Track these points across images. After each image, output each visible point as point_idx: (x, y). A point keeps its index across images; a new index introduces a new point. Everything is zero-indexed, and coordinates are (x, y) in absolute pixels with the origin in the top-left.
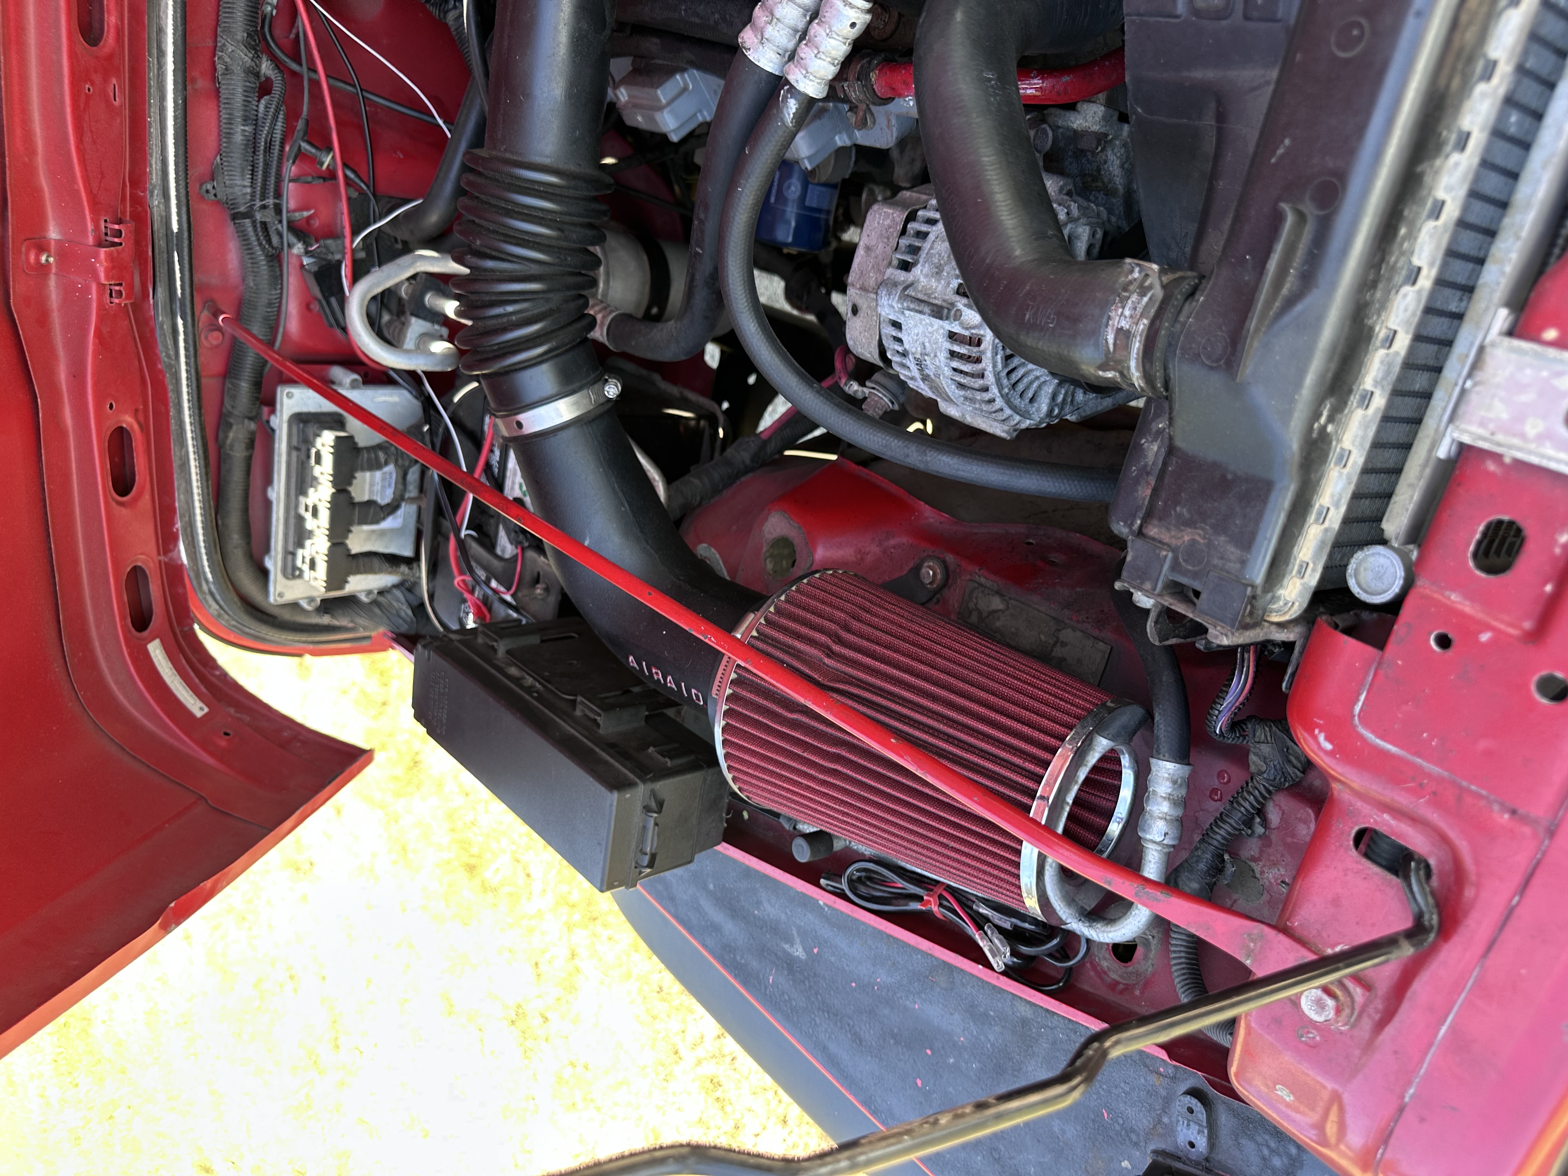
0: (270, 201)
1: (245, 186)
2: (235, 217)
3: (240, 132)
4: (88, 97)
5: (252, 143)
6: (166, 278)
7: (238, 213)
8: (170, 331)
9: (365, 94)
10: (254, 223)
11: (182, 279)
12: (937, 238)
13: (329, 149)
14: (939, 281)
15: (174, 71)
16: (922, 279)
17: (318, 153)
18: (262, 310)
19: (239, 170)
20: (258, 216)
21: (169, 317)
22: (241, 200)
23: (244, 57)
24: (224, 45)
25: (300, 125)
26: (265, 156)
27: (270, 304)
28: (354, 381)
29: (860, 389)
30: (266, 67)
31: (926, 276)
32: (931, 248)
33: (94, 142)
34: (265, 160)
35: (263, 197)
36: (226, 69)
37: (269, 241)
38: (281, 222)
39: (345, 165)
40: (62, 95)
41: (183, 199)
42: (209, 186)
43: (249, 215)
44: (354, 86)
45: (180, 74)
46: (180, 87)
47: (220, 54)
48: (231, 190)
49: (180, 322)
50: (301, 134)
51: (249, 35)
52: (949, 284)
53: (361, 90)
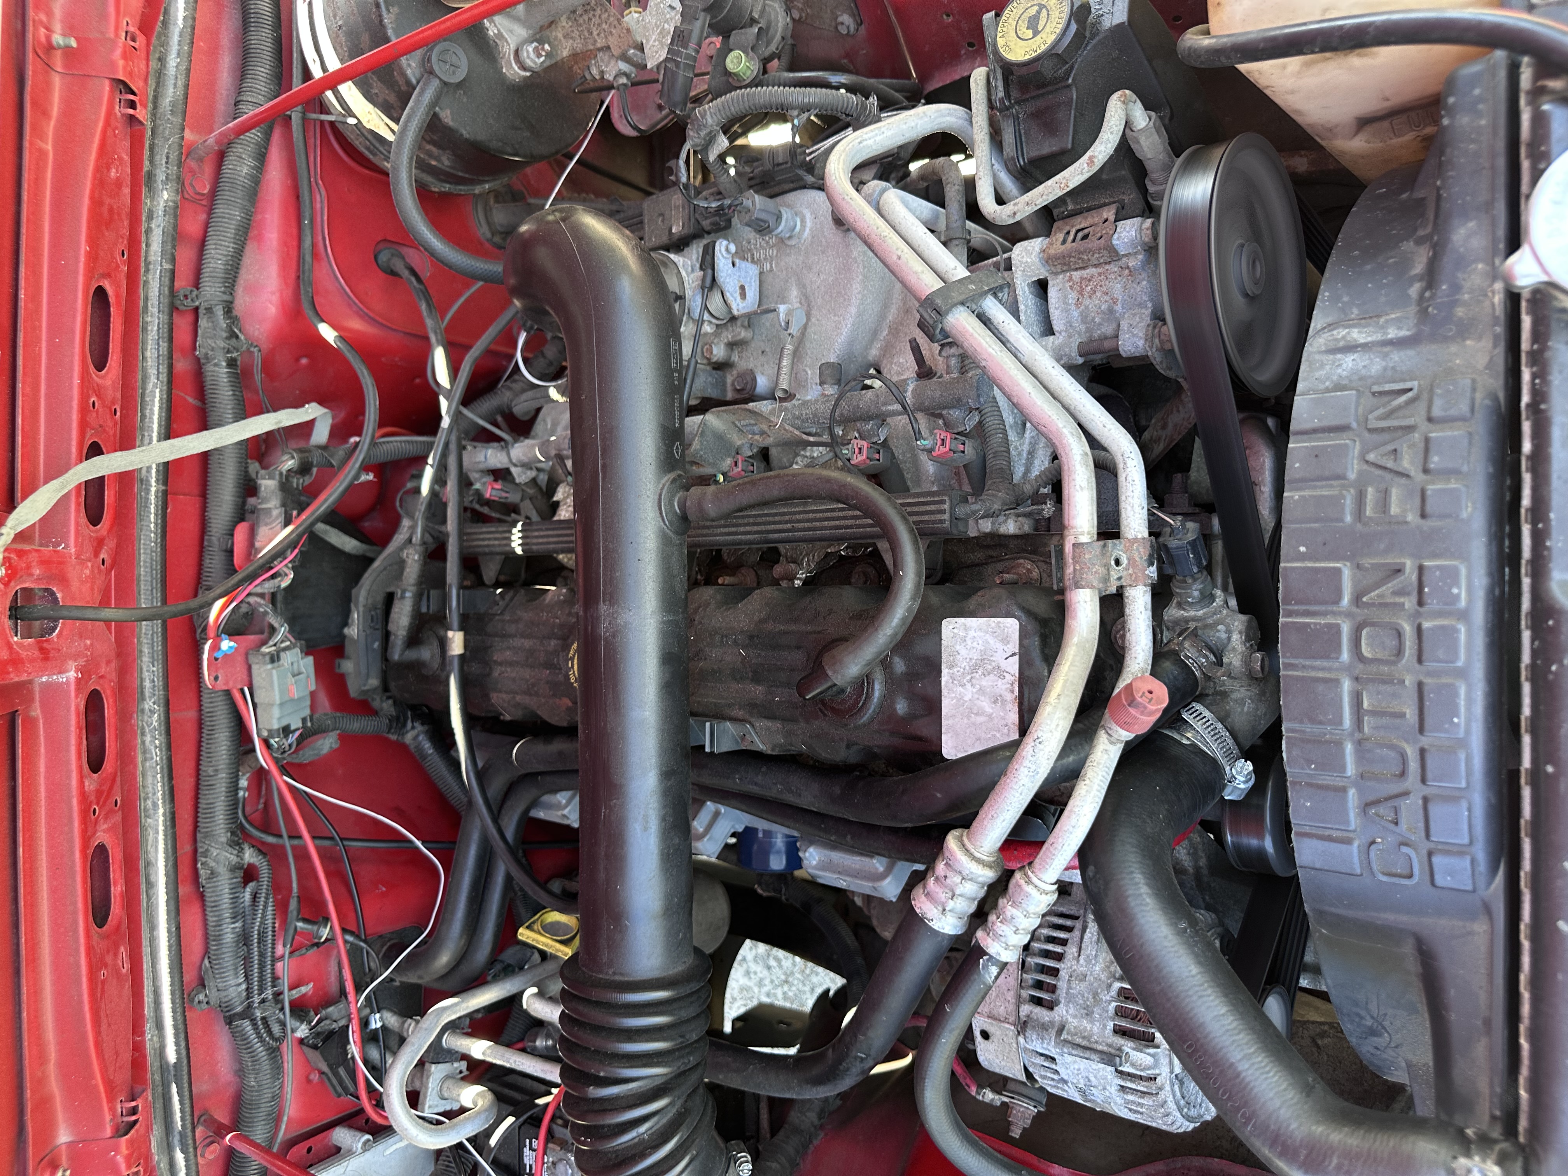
0: (269, 993)
1: (240, 984)
2: (229, 1021)
3: (229, 932)
4: (103, 982)
5: (244, 938)
6: (162, 1112)
7: (235, 1014)
8: (168, 1167)
9: (346, 843)
10: (253, 1021)
11: (182, 1111)
12: (1071, 976)
13: (327, 919)
14: (1092, 1022)
15: (167, 901)
16: (1070, 1020)
17: (315, 928)
18: (265, 1107)
19: (231, 973)
20: (258, 1014)
21: (166, 1153)
22: (237, 1001)
23: (229, 856)
24: (207, 850)
25: (293, 904)
26: (259, 947)
27: (273, 1098)
28: (365, 1143)
29: (997, 1097)
30: (249, 856)
31: (1075, 1017)
32: (1069, 988)
33: (109, 1025)
34: (259, 951)
35: (261, 990)
36: (212, 873)
37: (270, 1032)
38: (282, 1009)
39: (344, 930)
40: (80, 995)
41: (181, 1026)
42: (201, 997)
43: (247, 1013)
44: (332, 838)
45: (172, 903)
46: (173, 914)
47: (203, 859)
48: (225, 993)
49: (179, 1157)
50: (295, 913)
51: (233, 833)
52: (1105, 1026)
53: (341, 839)
